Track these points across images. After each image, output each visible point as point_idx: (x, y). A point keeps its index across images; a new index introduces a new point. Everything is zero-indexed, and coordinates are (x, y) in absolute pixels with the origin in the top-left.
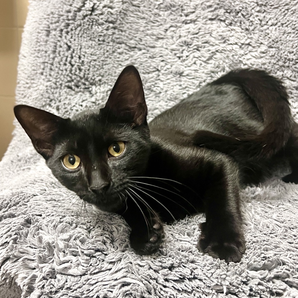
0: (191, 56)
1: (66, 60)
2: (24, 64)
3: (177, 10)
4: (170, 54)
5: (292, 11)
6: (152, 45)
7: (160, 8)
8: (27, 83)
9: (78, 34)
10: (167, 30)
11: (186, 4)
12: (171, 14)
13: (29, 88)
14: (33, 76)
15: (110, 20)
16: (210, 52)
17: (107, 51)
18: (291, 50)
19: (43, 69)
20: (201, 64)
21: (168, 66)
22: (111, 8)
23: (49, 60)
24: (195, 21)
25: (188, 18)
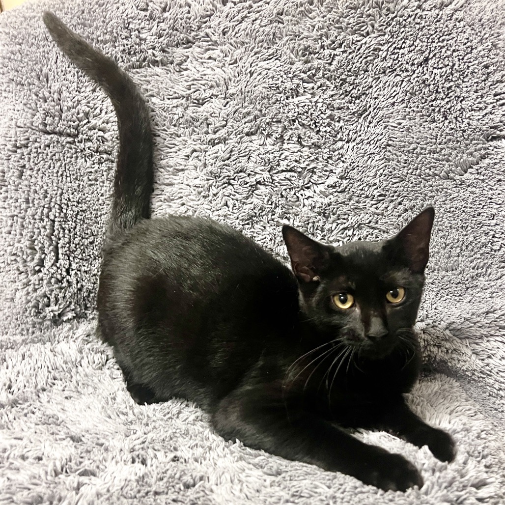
0: (220, 194)
1: (42, 212)
3: (201, 124)
4: (194, 192)
6: (167, 181)
7: (180, 124)
9: (58, 172)
10: (188, 157)
15: (102, 149)
16: (248, 185)
17: (102, 195)
19: (11, 226)
20: (234, 205)
22: (103, 130)
23: (20, 213)
24: (225, 140)
25: (217, 135)
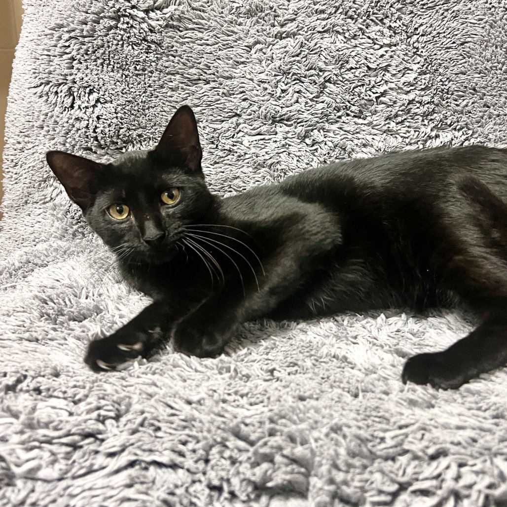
0: (291, 91)
2: (14, 110)
3: (266, 15)
4: (258, 88)
5: (453, 12)
6: (227, 74)
7: (240, 13)
8: (19, 143)
10: (250, 47)
11: (280, 7)
12: (258, 22)
13: (22, 150)
14: (28, 131)
17: (149, 86)
19: (44, 121)
20: (307, 103)
21: (255, 108)
24: (294, 34)
25: (284, 29)
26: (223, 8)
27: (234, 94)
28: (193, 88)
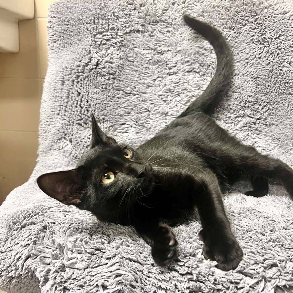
0: (174, 100)
1: (77, 104)
2: (45, 106)
3: (163, 64)
4: (158, 98)
5: (251, 64)
6: (144, 91)
7: (150, 63)
8: (47, 122)
9: (86, 84)
10: (155, 80)
11: (169, 60)
12: (158, 67)
13: (49, 125)
14: (52, 116)
15: (111, 72)
16: (188, 97)
17: (109, 96)
18: (250, 94)
19: (60, 111)
20: (181, 106)
21: (157, 108)
22: (111, 63)
23: (64, 104)
24: (176, 73)
25: (171, 71)
26: (142, 60)
27: (147, 101)
28: (128, 98)
